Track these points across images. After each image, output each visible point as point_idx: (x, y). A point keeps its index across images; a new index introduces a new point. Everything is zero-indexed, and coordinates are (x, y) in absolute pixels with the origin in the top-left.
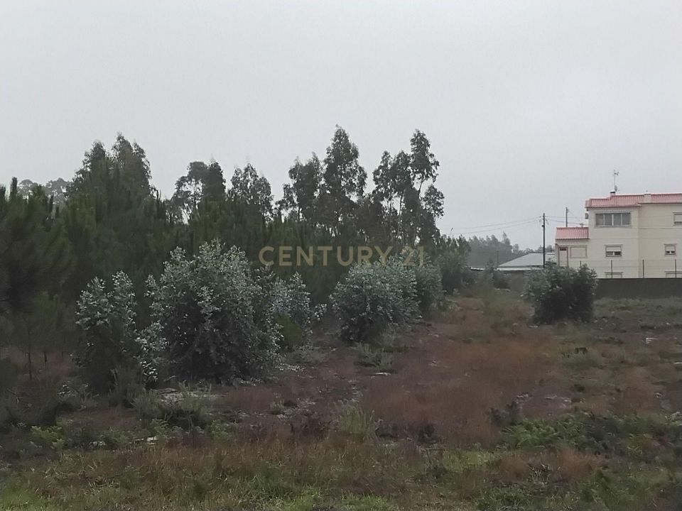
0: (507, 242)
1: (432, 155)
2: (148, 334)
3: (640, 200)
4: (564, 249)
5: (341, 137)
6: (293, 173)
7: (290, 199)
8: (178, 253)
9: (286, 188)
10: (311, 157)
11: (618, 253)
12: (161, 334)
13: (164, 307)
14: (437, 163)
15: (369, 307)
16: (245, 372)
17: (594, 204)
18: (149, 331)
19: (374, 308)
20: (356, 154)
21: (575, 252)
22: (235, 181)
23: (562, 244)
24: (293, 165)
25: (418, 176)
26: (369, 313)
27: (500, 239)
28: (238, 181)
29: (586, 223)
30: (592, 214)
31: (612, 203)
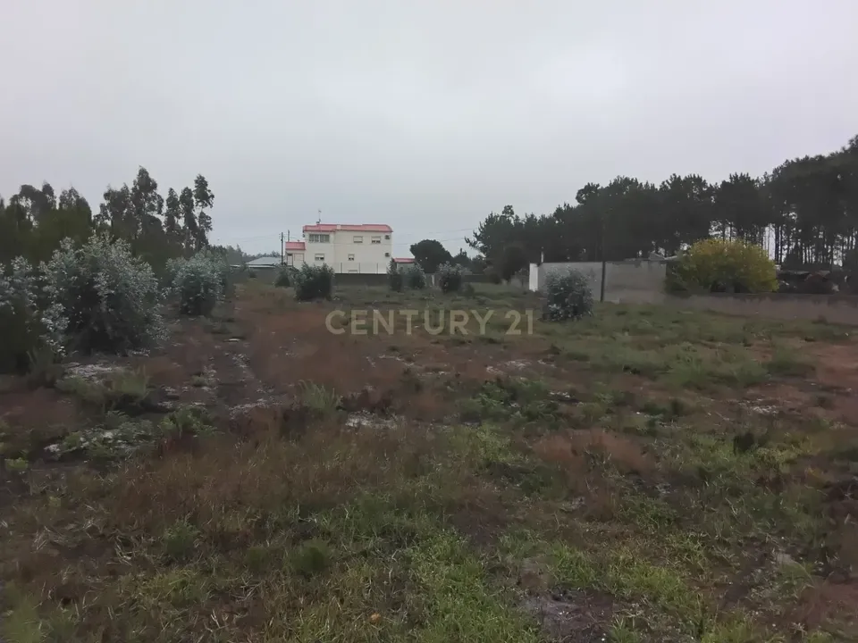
0: (239, 250)
1: (209, 191)
2: (50, 314)
3: (334, 228)
4: (290, 255)
5: (143, 174)
6: (107, 196)
7: (106, 214)
8: (67, 243)
9: (102, 206)
10: (122, 186)
11: (322, 259)
12: (63, 314)
13: (58, 289)
14: (213, 196)
15: (202, 291)
16: (136, 345)
17: (309, 229)
18: (52, 311)
19: (206, 291)
20: (155, 186)
21: (297, 257)
22: (62, 198)
23: (289, 252)
24: (106, 191)
25: (200, 204)
26: (202, 294)
27: (235, 248)
28: (65, 199)
29: (302, 240)
30: (307, 234)
31: (317, 229)
